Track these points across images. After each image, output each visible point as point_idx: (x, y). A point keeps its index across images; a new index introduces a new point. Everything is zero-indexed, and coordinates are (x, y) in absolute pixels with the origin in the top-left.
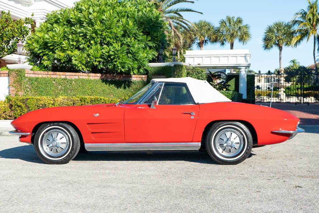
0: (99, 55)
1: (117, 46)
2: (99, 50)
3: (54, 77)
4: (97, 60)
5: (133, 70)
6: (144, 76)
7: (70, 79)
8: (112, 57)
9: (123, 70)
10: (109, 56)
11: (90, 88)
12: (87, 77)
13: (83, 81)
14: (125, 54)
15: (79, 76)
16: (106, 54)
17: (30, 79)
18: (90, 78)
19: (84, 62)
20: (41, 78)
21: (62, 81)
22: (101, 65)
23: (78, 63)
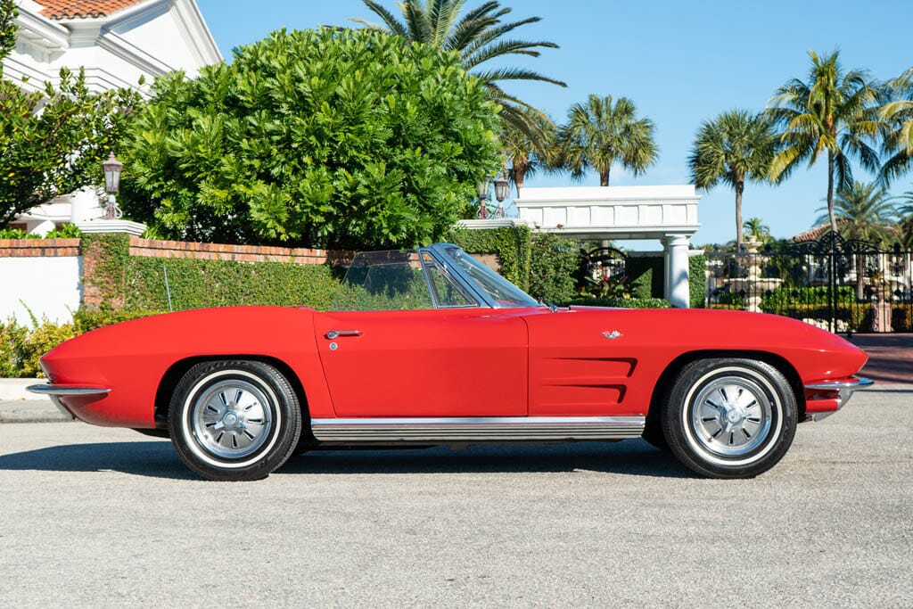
0: (326, 196)
1: (377, 171)
2: (324, 182)
3: (203, 257)
4: (322, 209)
5: (420, 239)
7: (243, 263)
8: (364, 202)
9: (393, 238)
10: (355, 200)
11: (298, 291)
12: (287, 259)
13: (278, 270)
14: (399, 193)
15: (269, 256)
16: (346, 192)
17: (142, 264)
18: (297, 260)
19: (284, 217)
20: (169, 259)
21: (224, 269)
22: (330, 225)
23: (266, 219)
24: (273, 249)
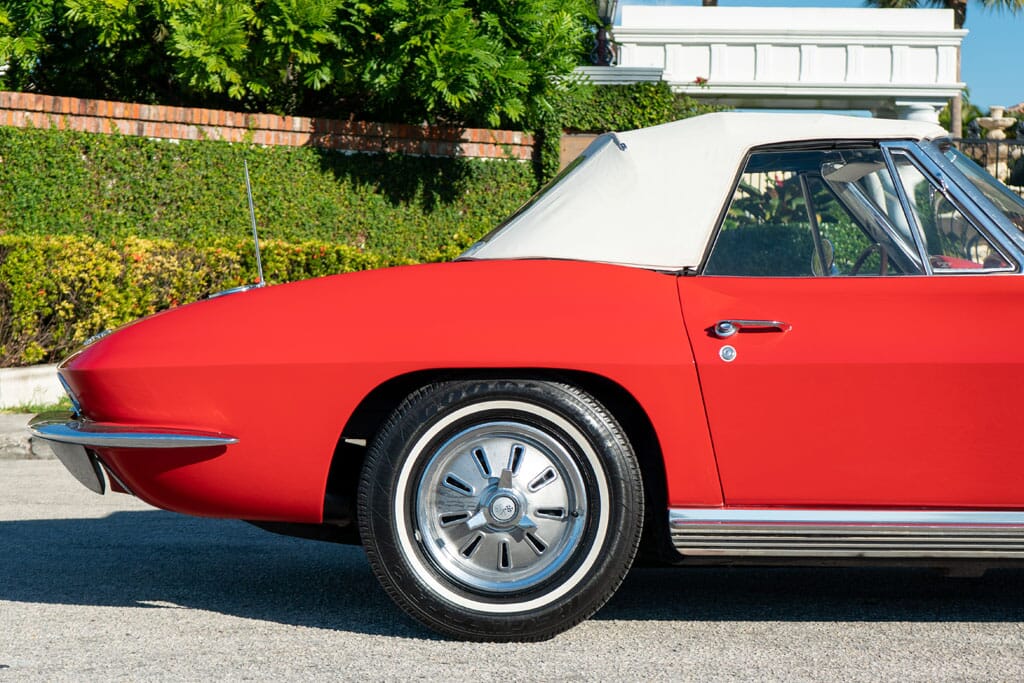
0: (325, 11)
3: (85, 127)
4: (316, 37)
5: (502, 103)
6: (517, 137)
7: (159, 140)
8: (397, 27)
9: (453, 100)
10: (381, 21)
11: (259, 198)
12: (239, 136)
14: (465, 10)
15: (206, 129)
16: (363, 7)
18: (259, 137)
19: (240, 51)
20: (23, 130)
21: (123, 153)
22: (327, 70)
23: (205, 55)
24: (215, 115)
